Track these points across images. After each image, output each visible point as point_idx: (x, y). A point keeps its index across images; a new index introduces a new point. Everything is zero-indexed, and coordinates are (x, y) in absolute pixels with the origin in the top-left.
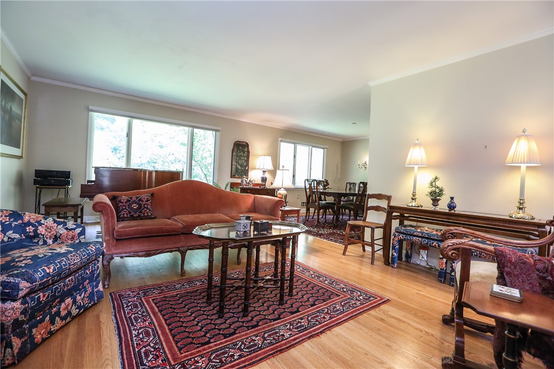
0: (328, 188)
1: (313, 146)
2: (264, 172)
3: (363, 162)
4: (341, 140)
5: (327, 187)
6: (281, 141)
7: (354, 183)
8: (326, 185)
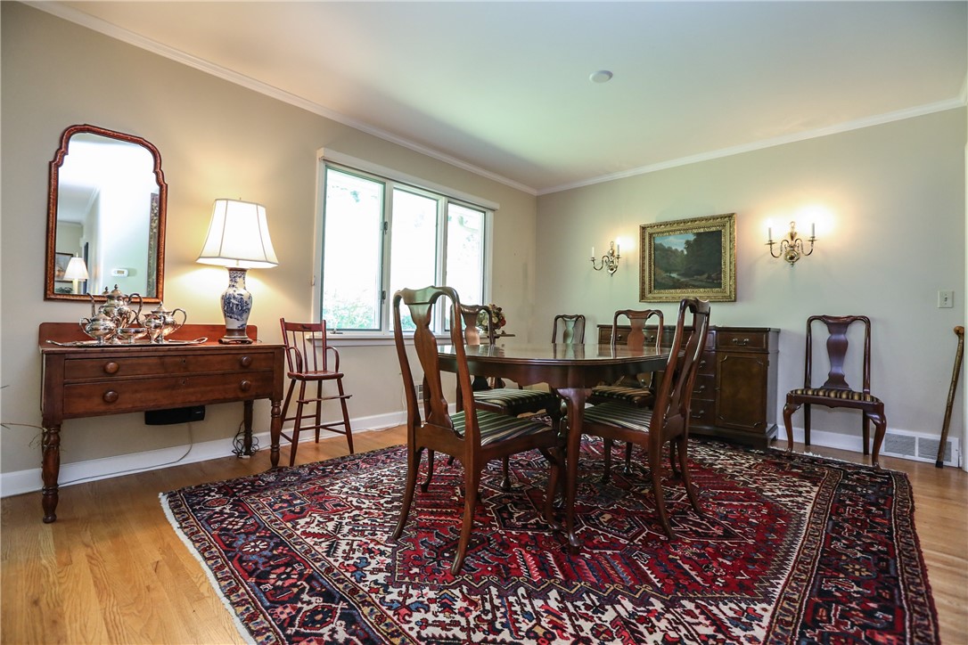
0: (504, 334)
1: (452, 200)
2: (237, 273)
3: (606, 250)
4: (535, 193)
5: (499, 332)
6: (328, 163)
7: (578, 317)
8: (497, 326)
